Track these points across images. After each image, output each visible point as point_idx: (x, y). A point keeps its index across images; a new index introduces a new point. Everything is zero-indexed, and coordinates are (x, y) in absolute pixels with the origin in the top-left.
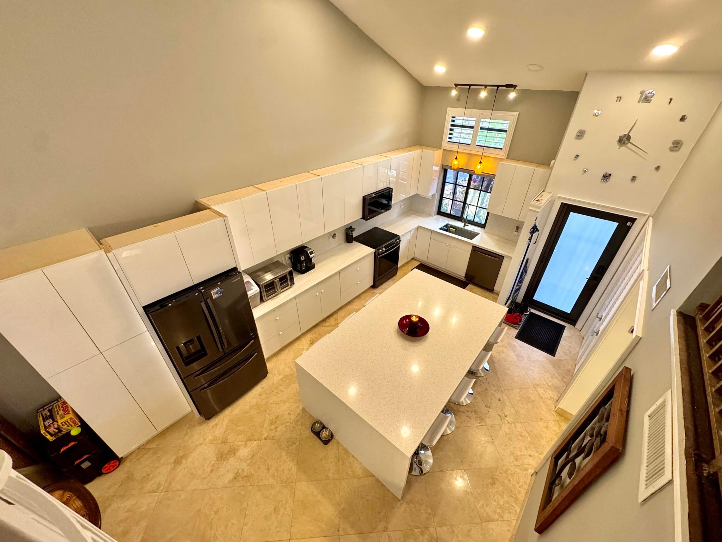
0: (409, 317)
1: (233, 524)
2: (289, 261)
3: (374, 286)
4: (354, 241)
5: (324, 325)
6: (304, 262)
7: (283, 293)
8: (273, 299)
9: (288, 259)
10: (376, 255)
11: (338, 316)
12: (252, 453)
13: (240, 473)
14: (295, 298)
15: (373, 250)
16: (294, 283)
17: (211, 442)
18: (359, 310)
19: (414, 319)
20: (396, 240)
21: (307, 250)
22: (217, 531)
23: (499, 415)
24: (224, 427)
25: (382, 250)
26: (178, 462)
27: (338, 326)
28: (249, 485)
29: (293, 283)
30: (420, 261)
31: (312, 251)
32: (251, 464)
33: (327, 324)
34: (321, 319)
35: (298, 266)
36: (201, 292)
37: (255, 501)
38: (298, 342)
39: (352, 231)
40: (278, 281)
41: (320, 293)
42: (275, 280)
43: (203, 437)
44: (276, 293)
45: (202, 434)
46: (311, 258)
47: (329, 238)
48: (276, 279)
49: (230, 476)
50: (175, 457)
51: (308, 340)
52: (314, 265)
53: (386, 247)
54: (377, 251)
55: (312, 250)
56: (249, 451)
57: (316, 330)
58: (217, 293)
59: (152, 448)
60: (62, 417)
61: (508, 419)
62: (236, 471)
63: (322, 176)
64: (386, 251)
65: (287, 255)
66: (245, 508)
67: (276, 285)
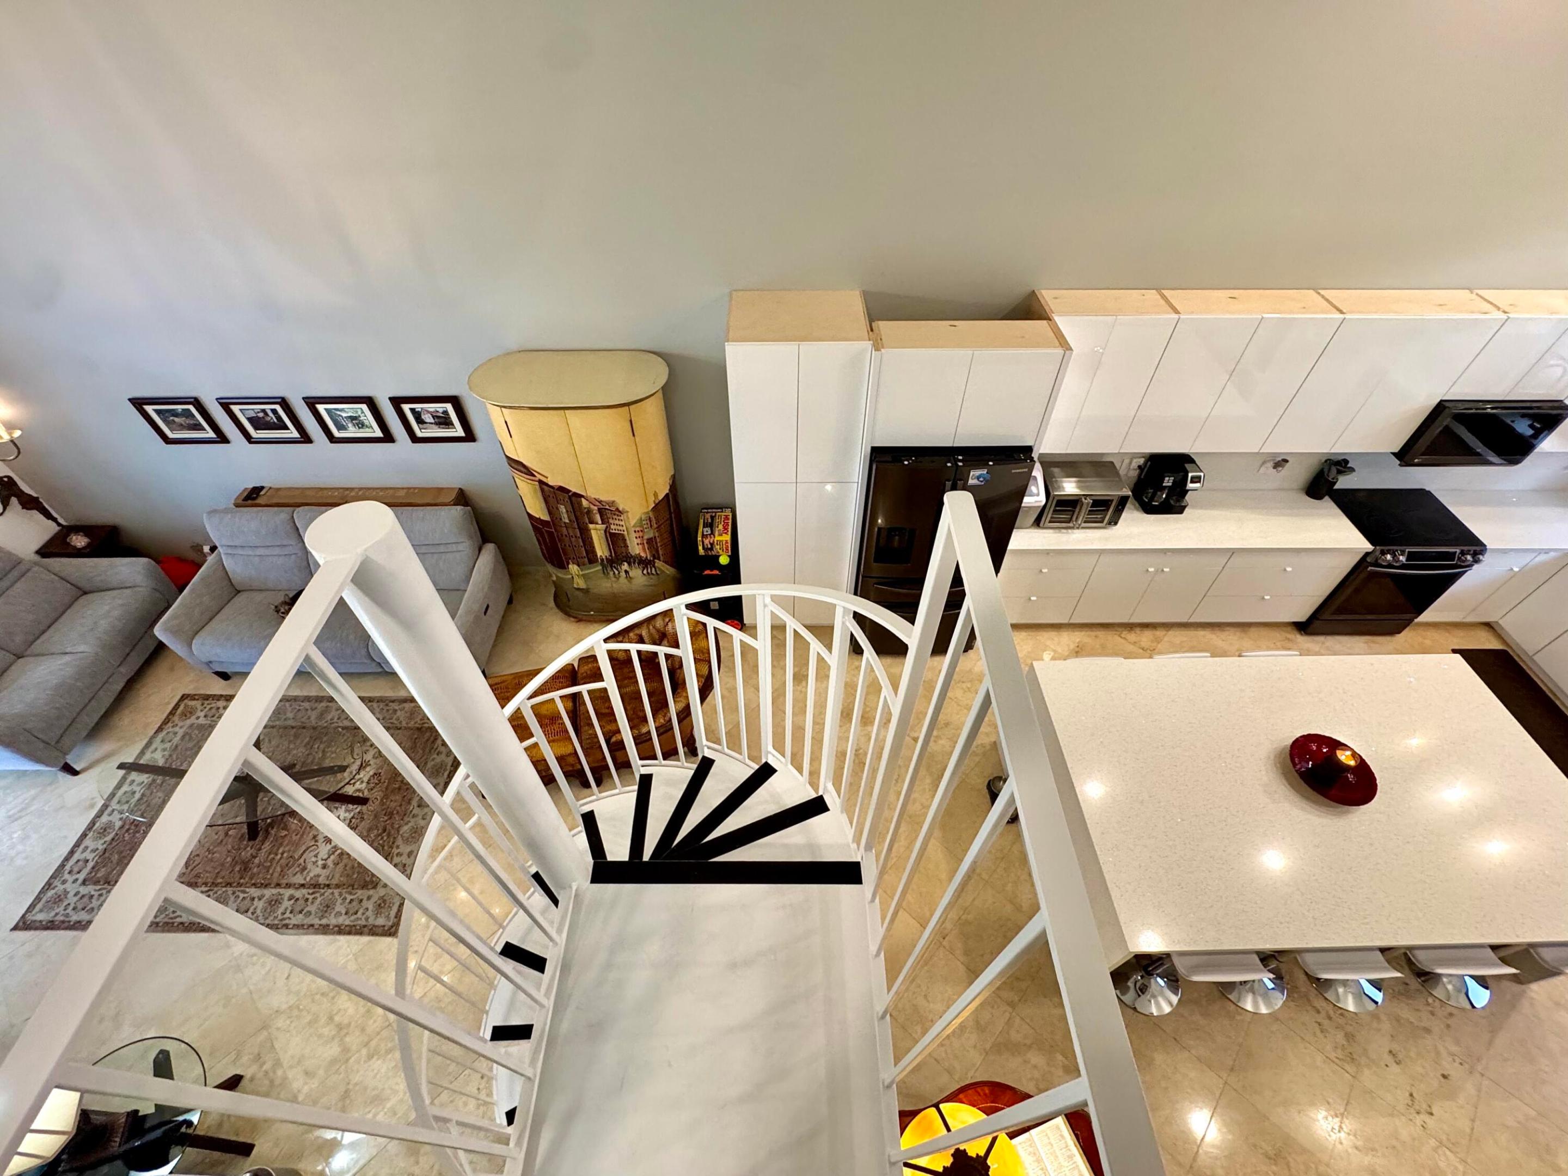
0: (1336, 745)
2: (1134, 474)
3: (1304, 627)
4: (1327, 498)
5: (1123, 636)
6: (1166, 491)
7: (1084, 530)
8: (1057, 531)
9: (1136, 467)
10: (1365, 561)
11: (1165, 635)
14: (1101, 552)
15: (1363, 545)
16: (1116, 523)
18: (1224, 654)
19: (1344, 757)
20: (1463, 553)
21: (1188, 469)
23: (1411, 1095)
25: (1394, 556)
27: (1151, 657)
29: (1114, 521)
30: (1504, 642)
31: (1199, 477)
33: (1132, 636)
34: (1125, 620)
35: (1148, 493)
36: (958, 465)
38: (1052, 634)
39: (1340, 472)
40: (1088, 504)
41: (1157, 571)
42: (1083, 500)
44: (1071, 525)
46: (1188, 490)
47: (1264, 463)
48: (1086, 499)
51: (1074, 643)
52: (1184, 507)
53: (1411, 556)
54: (1378, 553)
55: (1202, 474)
57: (1101, 633)
58: (978, 478)
60: (720, 535)
61: (1430, 1121)
63: (1348, 316)
64: (1403, 567)
65: (1139, 460)
67: (1081, 508)
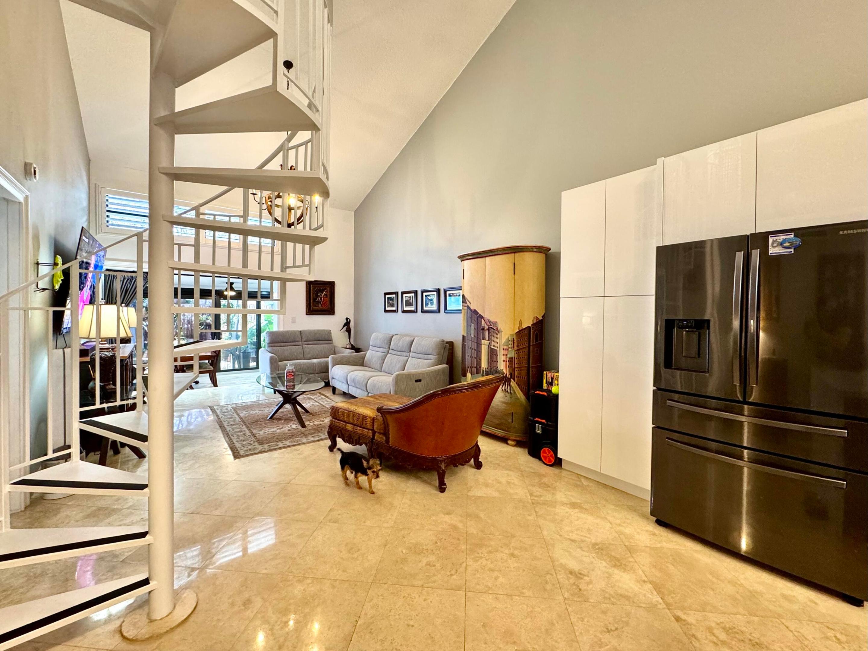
1: (496, 578)
12: (629, 594)
13: (582, 579)
17: (620, 533)
22: (486, 560)
24: (659, 545)
26: (573, 505)
28: (565, 596)
32: (607, 595)
37: (537, 609)
43: (624, 523)
45: (628, 521)
49: (573, 565)
50: (579, 501)
56: (631, 588)
59: (582, 483)
62: (585, 572)
66: (523, 593)
